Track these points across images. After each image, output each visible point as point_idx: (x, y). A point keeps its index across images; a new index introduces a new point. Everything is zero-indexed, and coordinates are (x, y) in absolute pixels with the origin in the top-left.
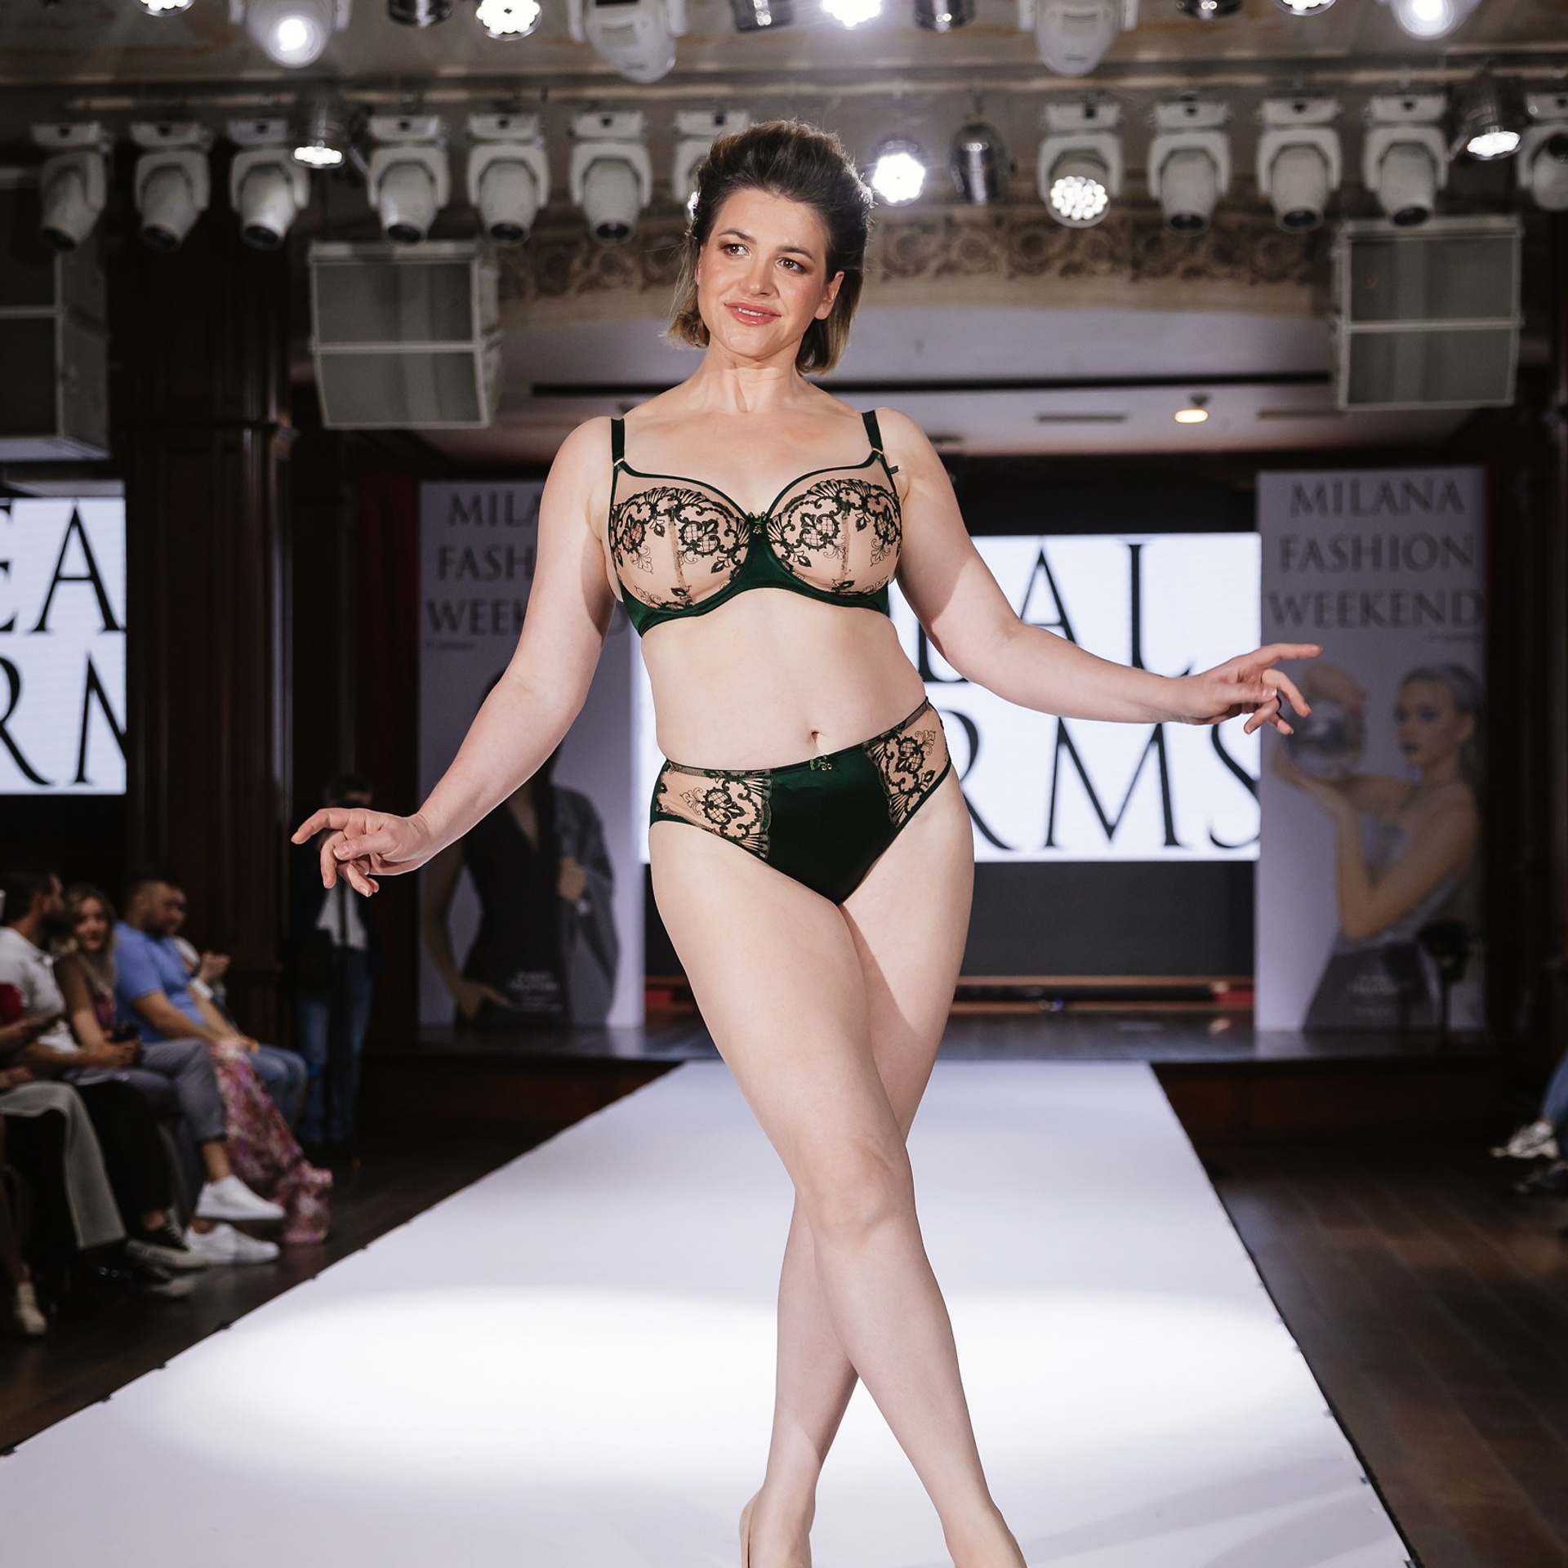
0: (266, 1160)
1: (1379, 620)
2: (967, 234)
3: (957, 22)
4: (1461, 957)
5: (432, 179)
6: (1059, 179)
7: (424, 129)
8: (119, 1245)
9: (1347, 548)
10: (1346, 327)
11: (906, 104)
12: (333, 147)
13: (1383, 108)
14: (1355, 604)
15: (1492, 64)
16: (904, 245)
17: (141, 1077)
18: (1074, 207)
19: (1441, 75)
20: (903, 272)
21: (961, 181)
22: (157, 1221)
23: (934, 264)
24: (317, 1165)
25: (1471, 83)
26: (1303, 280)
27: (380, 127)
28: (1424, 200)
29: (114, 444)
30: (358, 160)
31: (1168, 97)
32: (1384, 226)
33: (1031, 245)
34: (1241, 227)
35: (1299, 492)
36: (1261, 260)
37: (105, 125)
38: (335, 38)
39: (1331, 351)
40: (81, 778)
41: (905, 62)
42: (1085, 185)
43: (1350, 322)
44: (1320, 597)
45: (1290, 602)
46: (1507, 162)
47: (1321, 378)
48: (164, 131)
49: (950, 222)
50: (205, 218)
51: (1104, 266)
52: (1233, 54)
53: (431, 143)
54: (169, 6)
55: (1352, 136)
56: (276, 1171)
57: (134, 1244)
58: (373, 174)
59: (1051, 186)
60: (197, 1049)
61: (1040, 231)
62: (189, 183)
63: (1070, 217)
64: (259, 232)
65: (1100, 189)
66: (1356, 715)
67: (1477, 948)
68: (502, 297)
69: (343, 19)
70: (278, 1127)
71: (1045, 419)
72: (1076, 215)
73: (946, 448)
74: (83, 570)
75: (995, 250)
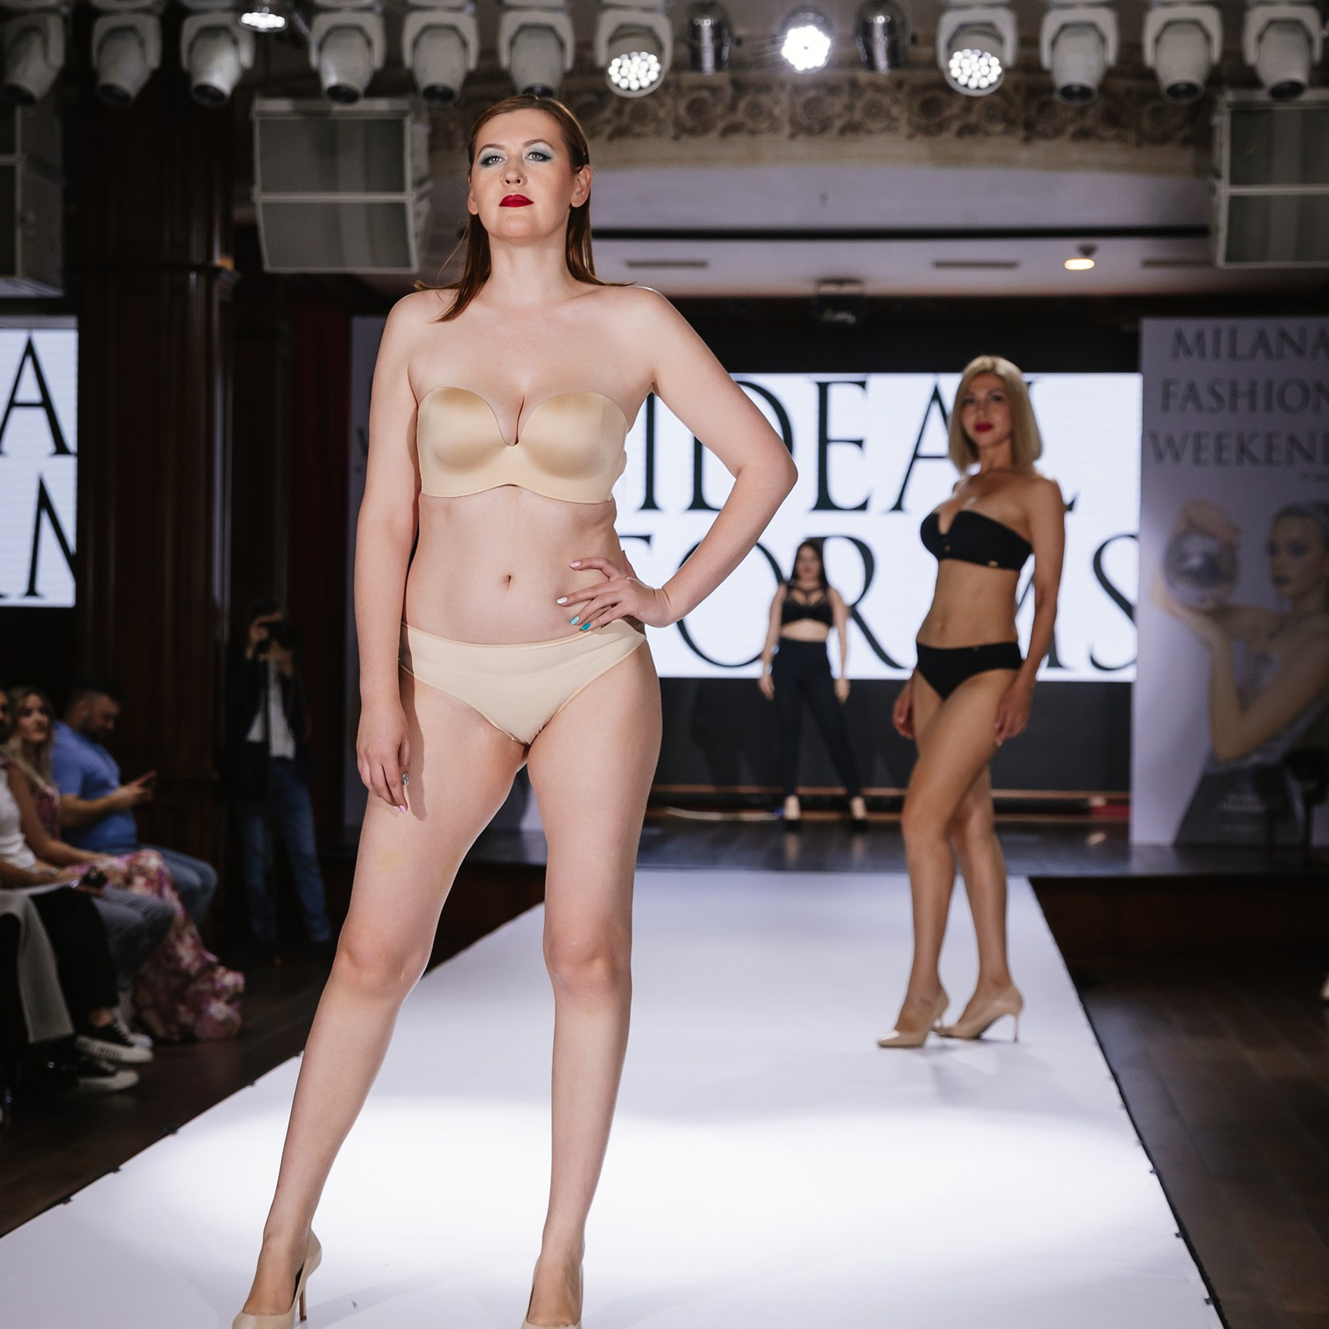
1: (1254, 460)
2: (869, 95)
4: (1324, 781)
5: (369, 43)
6: (957, 51)
8: (69, 1041)
9: (1224, 391)
10: (1225, 190)
12: (277, 13)
14: (1231, 444)
16: (810, 106)
18: (970, 77)
20: (809, 131)
21: (865, 51)
22: (105, 1018)
23: (838, 124)
24: (228, 969)
26: (1185, 142)
28: (1299, 75)
29: (69, 284)
30: (300, 24)
32: (1262, 96)
33: (930, 107)
34: (1128, 92)
35: (1180, 337)
36: (1147, 124)
39: (1212, 210)
40: (32, 591)
42: (981, 57)
43: (1228, 186)
44: (1198, 437)
45: (1170, 441)
47: (1200, 234)
49: (854, 84)
50: (156, 76)
51: (998, 127)
53: (368, 9)
55: (1233, 13)
57: (83, 1039)
58: (314, 37)
59: (950, 57)
61: (939, 95)
62: (142, 43)
63: (966, 86)
64: (206, 90)
65: (995, 61)
66: (1230, 548)
68: (432, 149)
71: (940, 265)
72: (973, 84)
73: (848, 289)
74: (36, 396)
75: (895, 111)
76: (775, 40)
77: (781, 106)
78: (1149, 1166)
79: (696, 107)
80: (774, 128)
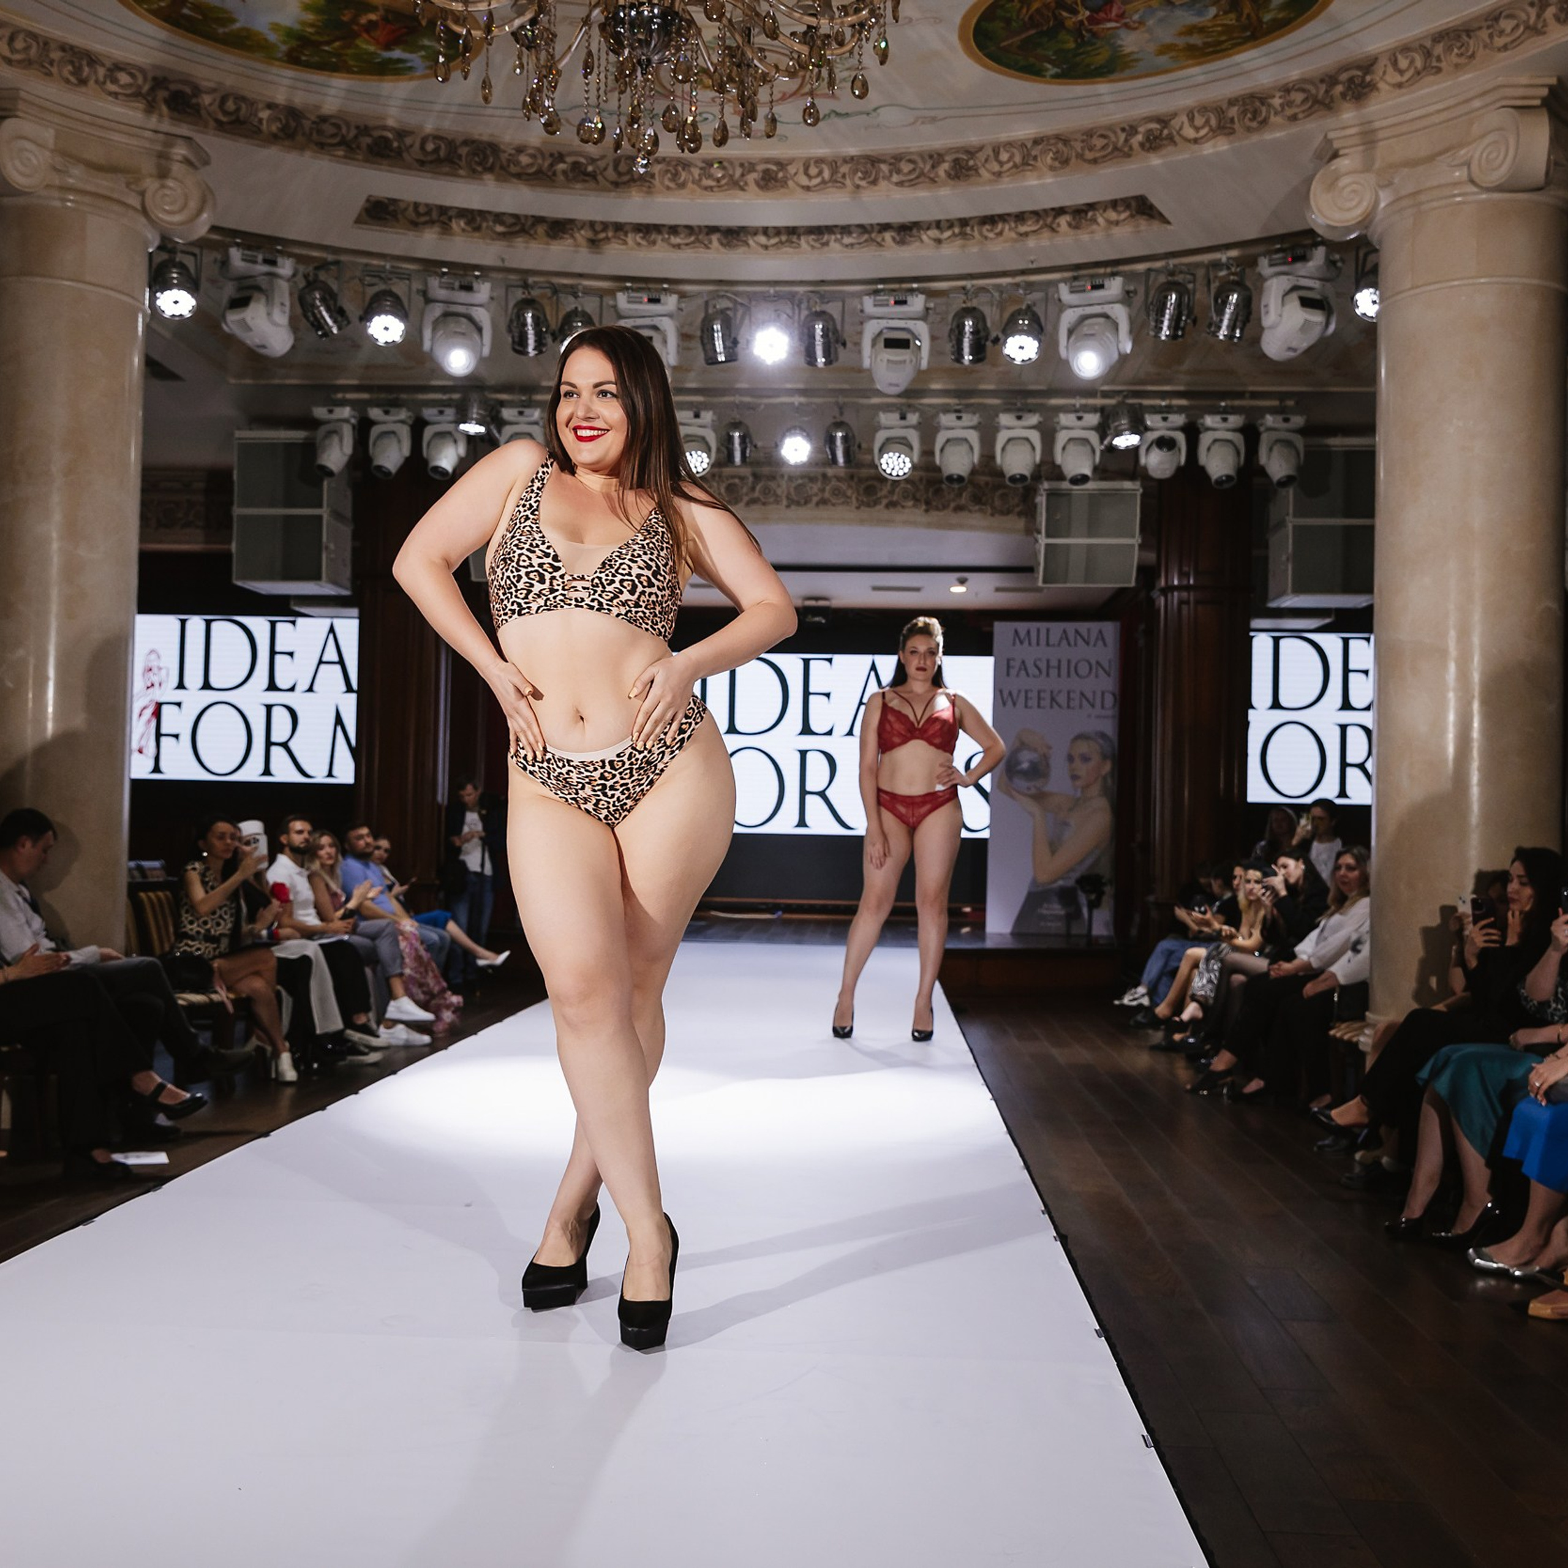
0: (425, 989)
1: (1059, 706)
2: (834, 483)
3: (828, 363)
4: (1100, 894)
6: (885, 453)
7: (532, 415)
8: (340, 1033)
9: (1043, 665)
10: (1043, 540)
11: (799, 409)
12: (480, 424)
13: (1065, 419)
14: (1046, 696)
15: (1126, 397)
16: (798, 488)
17: (356, 939)
18: (893, 469)
19: (1099, 402)
20: (798, 504)
21: (831, 453)
22: (361, 1019)
23: (815, 499)
24: (455, 993)
25: (1114, 406)
26: (1020, 514)
27: (507, 413)
28: (1088, 471)
29: (354, 587)
30: (494, 432)
31: (946, 409)
32: (1065, 485)
33: (870, 491)
34: (987, 484)
35: (1016, 633)
36: (997, 503)
37: (353, 409)
38: (482, 361)
39: (1035, 554)
40: (330, 775)
41: (801, 386)
42: (899, 457)
43: (1045, 538)
44: (1027, 692)
46: (1134, 451)
47: (1030, 570)
48: (387, 413)
49: (824, 476)
50: (408, 461)
51: (910, 503)
52: (983, 387)
53: (536, 423)
54: (390, 340)
55: (1048, 435)
56: (431, 995)
57: (349, 1032)
59: (881, 457)
60: (388, 924)
61: (876, 483)
62: (399, 441)
63: (891, 475)
64: (437, 470)
65: (907, 460)
66: (1045, 757)
67: (1109, 890)
69: (486, 351)
70: (433, 971)
71: (876, 588)
72: (894, 473)
73: (821, 603)
74: (336, 658)
75: (849, 492)
76: (777, 446)
77: (782, 488)
78: (990, 1096)
79: (730, 488)
80: (777, 502)
